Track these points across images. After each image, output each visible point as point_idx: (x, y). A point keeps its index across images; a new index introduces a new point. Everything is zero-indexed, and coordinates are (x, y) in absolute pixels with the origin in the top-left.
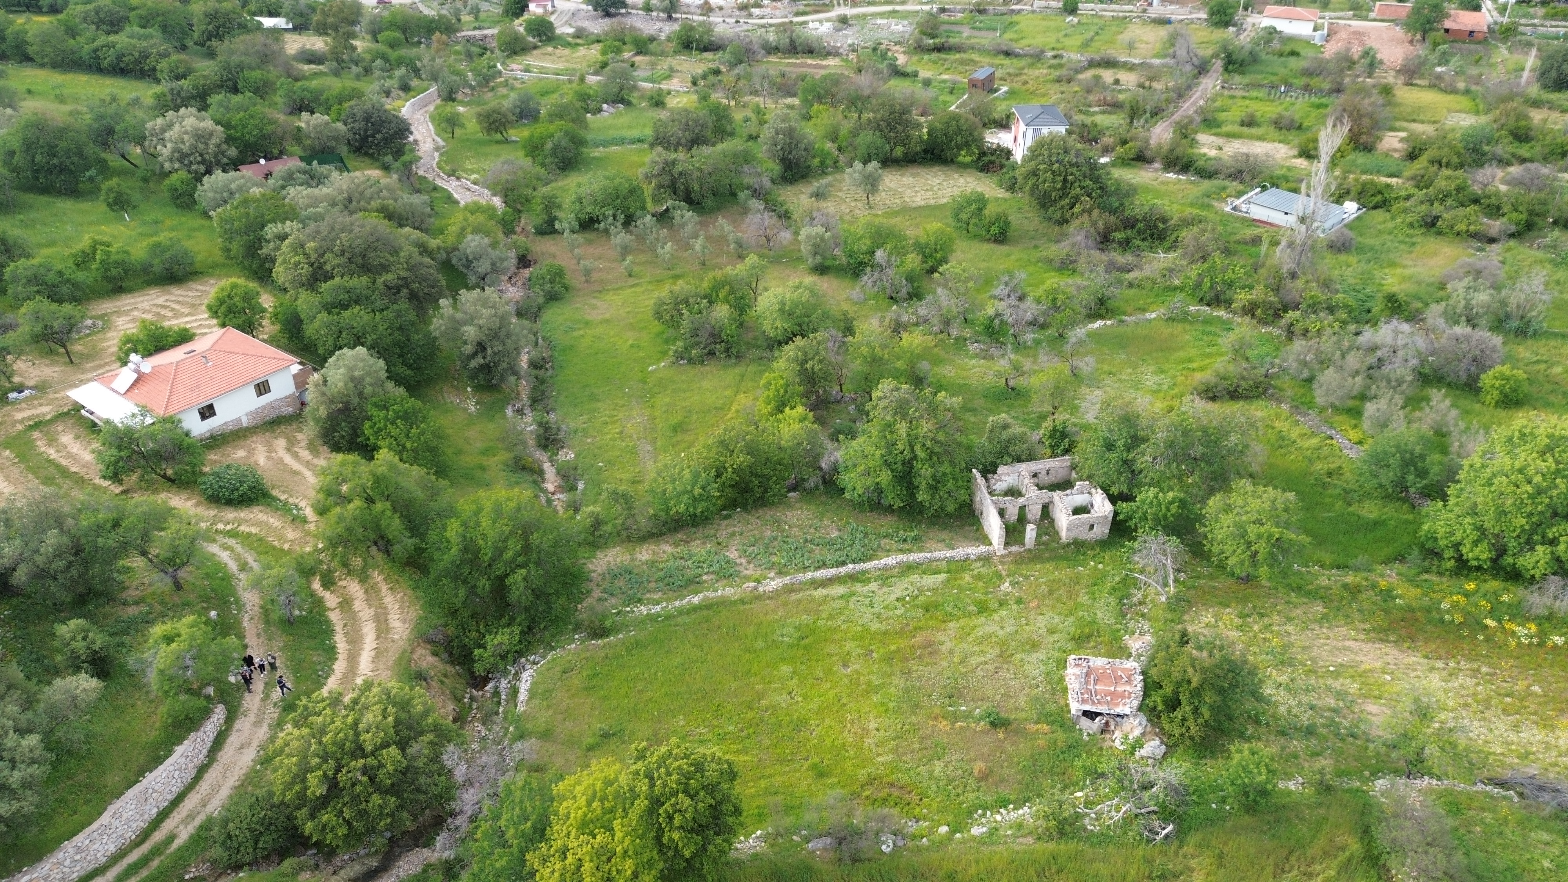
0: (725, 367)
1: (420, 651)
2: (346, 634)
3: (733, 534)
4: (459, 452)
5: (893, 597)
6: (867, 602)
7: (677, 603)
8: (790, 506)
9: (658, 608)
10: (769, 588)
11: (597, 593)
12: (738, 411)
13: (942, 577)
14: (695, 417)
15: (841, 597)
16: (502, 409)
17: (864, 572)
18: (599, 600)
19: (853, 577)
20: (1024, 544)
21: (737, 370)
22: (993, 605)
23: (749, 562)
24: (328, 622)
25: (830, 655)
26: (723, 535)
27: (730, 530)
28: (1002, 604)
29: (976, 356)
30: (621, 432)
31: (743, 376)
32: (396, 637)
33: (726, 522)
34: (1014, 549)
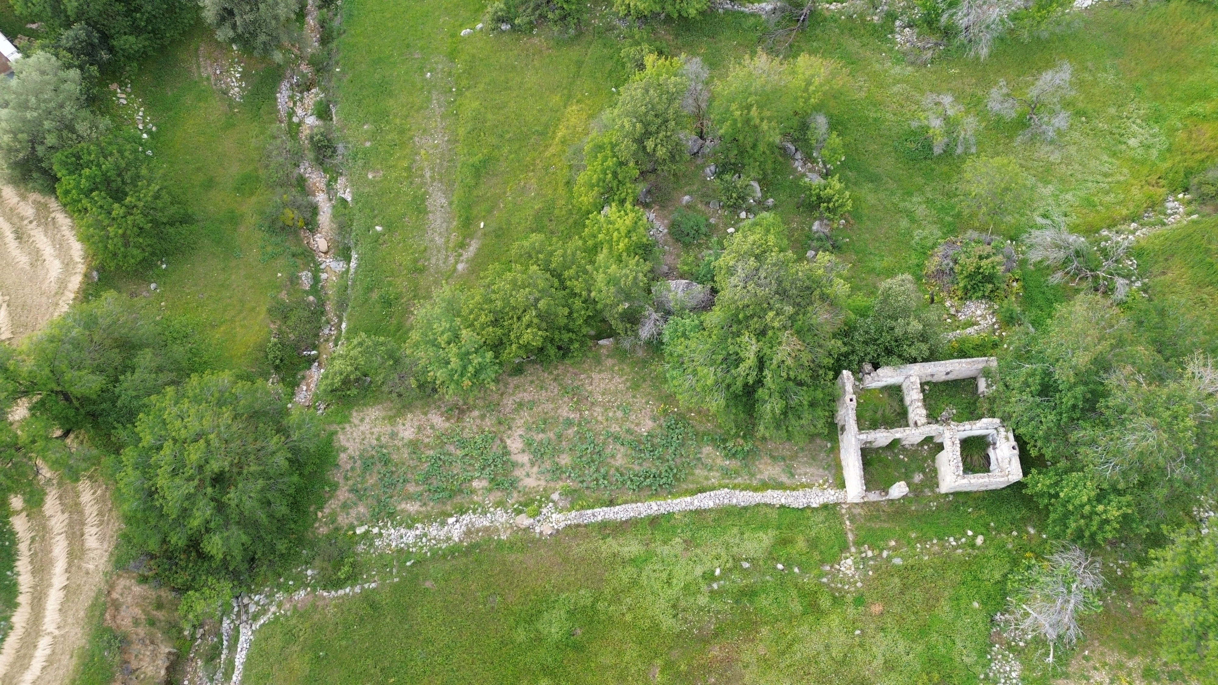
0: (560, 43)
1: (122, 583)
2: (33, 557)
3: (521, 405)
4: (210, 184)
5: (699, 571)
6: (664, 575)
7: (433, 531)
8: (598, 361)
9: (410, 536)
10: (547, 529)
11: (343, 494)
12: (563, 142)
13: (767, 538)
14: (506, 150)
15: (632, 561)
16: (274, 89)
17: (670, 515)
18: (345, 506)
19: (654, 521)
20: (887, 493)
21: (574, 53)
22: (825, 602)
23: (533, 464)
24: (13, 533)
25: (604, 668)
26: (509, 402)
27: (518, 397)
28: (837, 601)
29: (902, 58)
30: (409, 169)
31: (579, 64)
32: (91, 567)
33: (514, 381)
34: (874, 496)
